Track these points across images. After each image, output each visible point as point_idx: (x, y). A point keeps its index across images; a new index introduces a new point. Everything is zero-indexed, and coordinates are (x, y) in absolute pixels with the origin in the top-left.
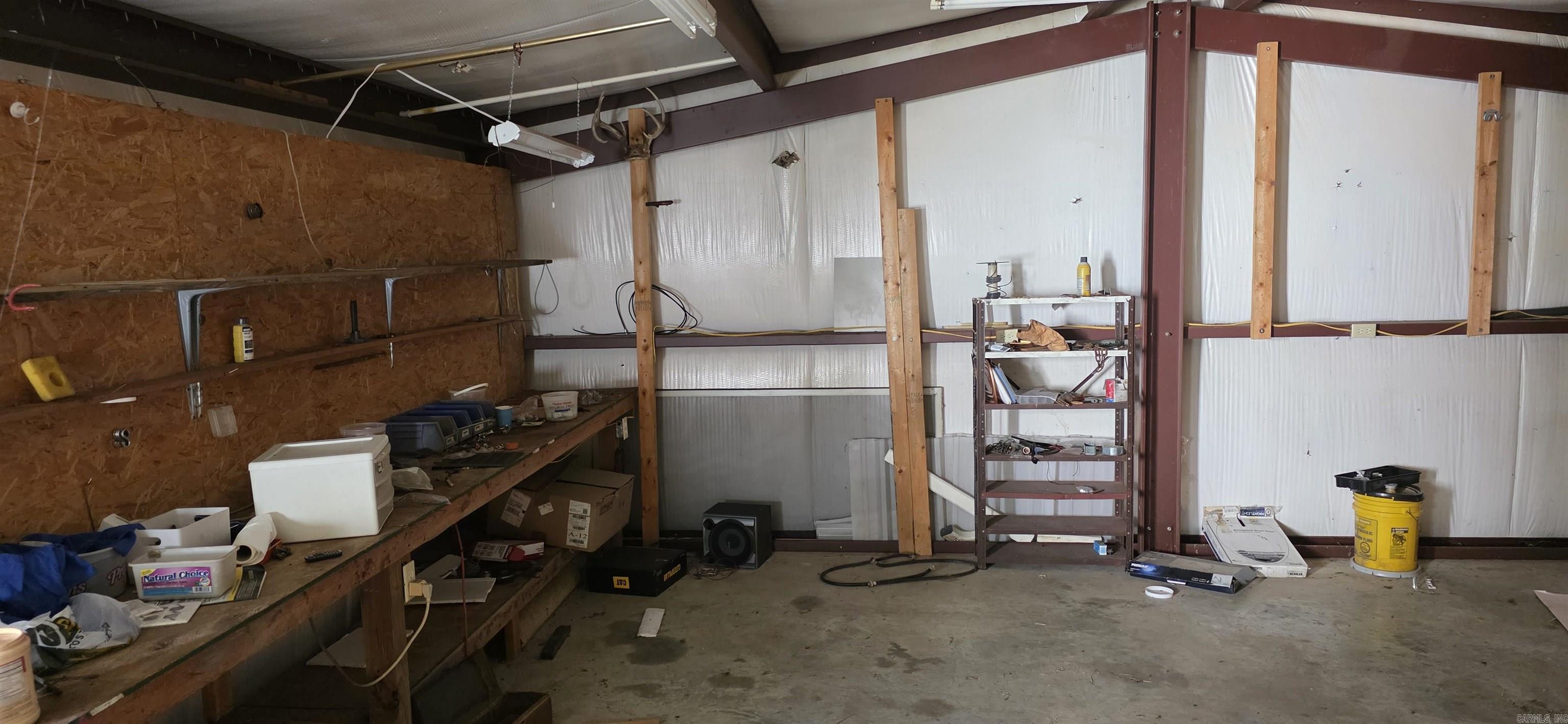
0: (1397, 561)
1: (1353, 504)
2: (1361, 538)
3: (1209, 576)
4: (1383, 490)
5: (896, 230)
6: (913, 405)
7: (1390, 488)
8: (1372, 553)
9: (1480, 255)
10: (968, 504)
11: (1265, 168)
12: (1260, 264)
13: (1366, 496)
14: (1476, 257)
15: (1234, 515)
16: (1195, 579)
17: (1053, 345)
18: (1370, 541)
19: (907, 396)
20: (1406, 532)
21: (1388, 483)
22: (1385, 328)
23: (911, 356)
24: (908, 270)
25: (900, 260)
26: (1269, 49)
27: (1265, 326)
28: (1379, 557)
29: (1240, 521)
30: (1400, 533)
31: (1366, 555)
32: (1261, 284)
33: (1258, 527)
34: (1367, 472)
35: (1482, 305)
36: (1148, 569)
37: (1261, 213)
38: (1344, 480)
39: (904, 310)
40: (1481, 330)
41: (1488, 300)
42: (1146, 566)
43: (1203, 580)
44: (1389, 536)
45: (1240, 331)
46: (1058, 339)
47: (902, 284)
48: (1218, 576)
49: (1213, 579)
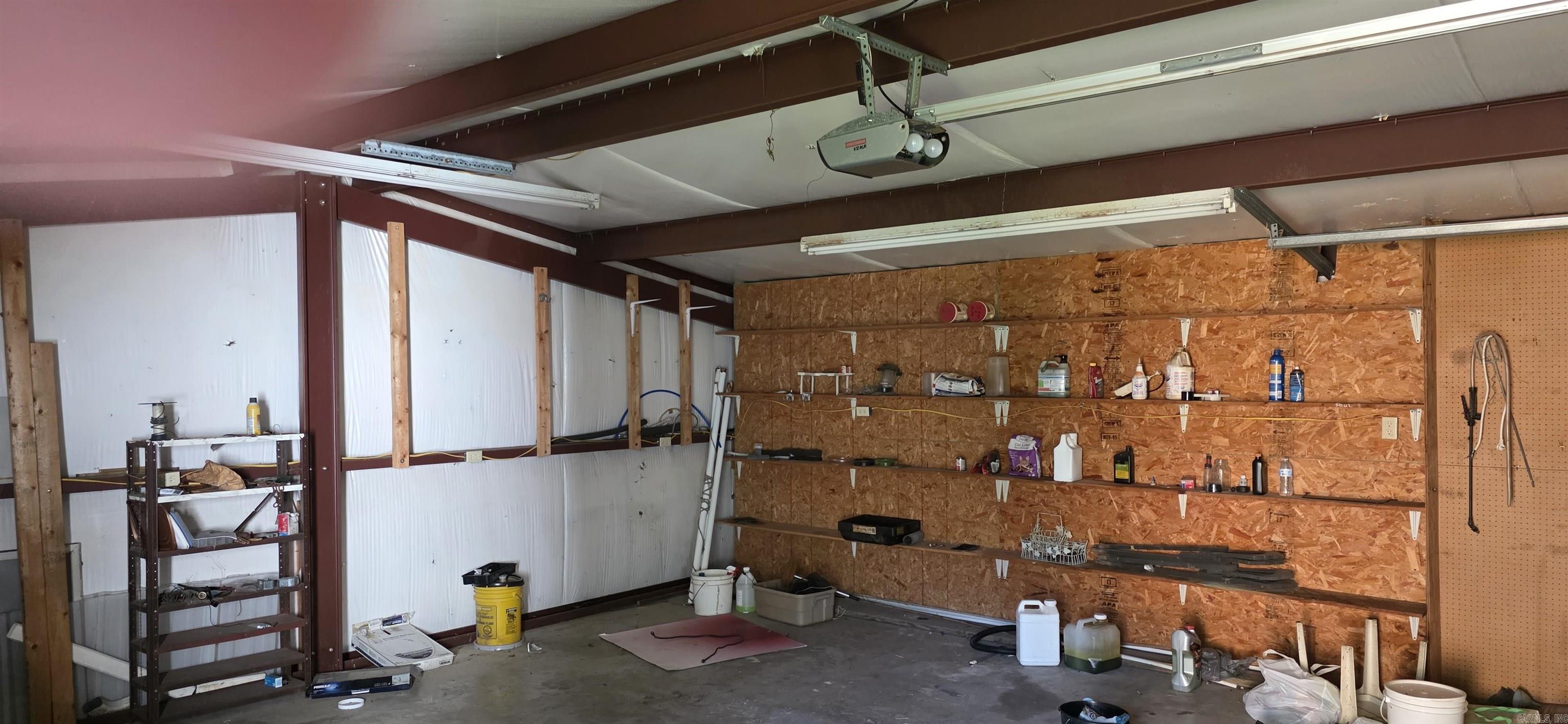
0: (510, 636)
1: (475, 596)
2: (484, 623)
3: (389, 679)
4: (498, 580)
5: (29, 367)
6: (52, 566)
7: (503, 578)
8: (493, 632)
9: (543, 398)
10: (122, 670)
11: (399, 325)
12: (399, 404)
13: (487, 588)
14: (541, 399)
15: (378, 627)
16: (377, 685)
17: (229, 484)
18: (492, 624)
19: (44, 556)
20: (515, 611)
21: (500, 575)
22: (489, 454)
23: (49, 509)
24: (45, 411)
25: (34, 400)
26: (397, 228)
27: (405, 456)
28: (499, 635)
29: (385, 631)
30: (511, 612)
31: (488, 636)
32: (400, 421)
33: (401, 633)
34: (483, 568)
35: (545, 435)
36: (331, 687)
37: (397, 362)
38: (469, 579)
39: (39, 457)
40: (546, 452)
41: (549, 430)
42: (329, 685)
43: (385, 684)
44: (505, 616)
45: (384, 462)
46: (235, 478)
47: (37, 428)
48: (397, 677)
49: (393, 680)
